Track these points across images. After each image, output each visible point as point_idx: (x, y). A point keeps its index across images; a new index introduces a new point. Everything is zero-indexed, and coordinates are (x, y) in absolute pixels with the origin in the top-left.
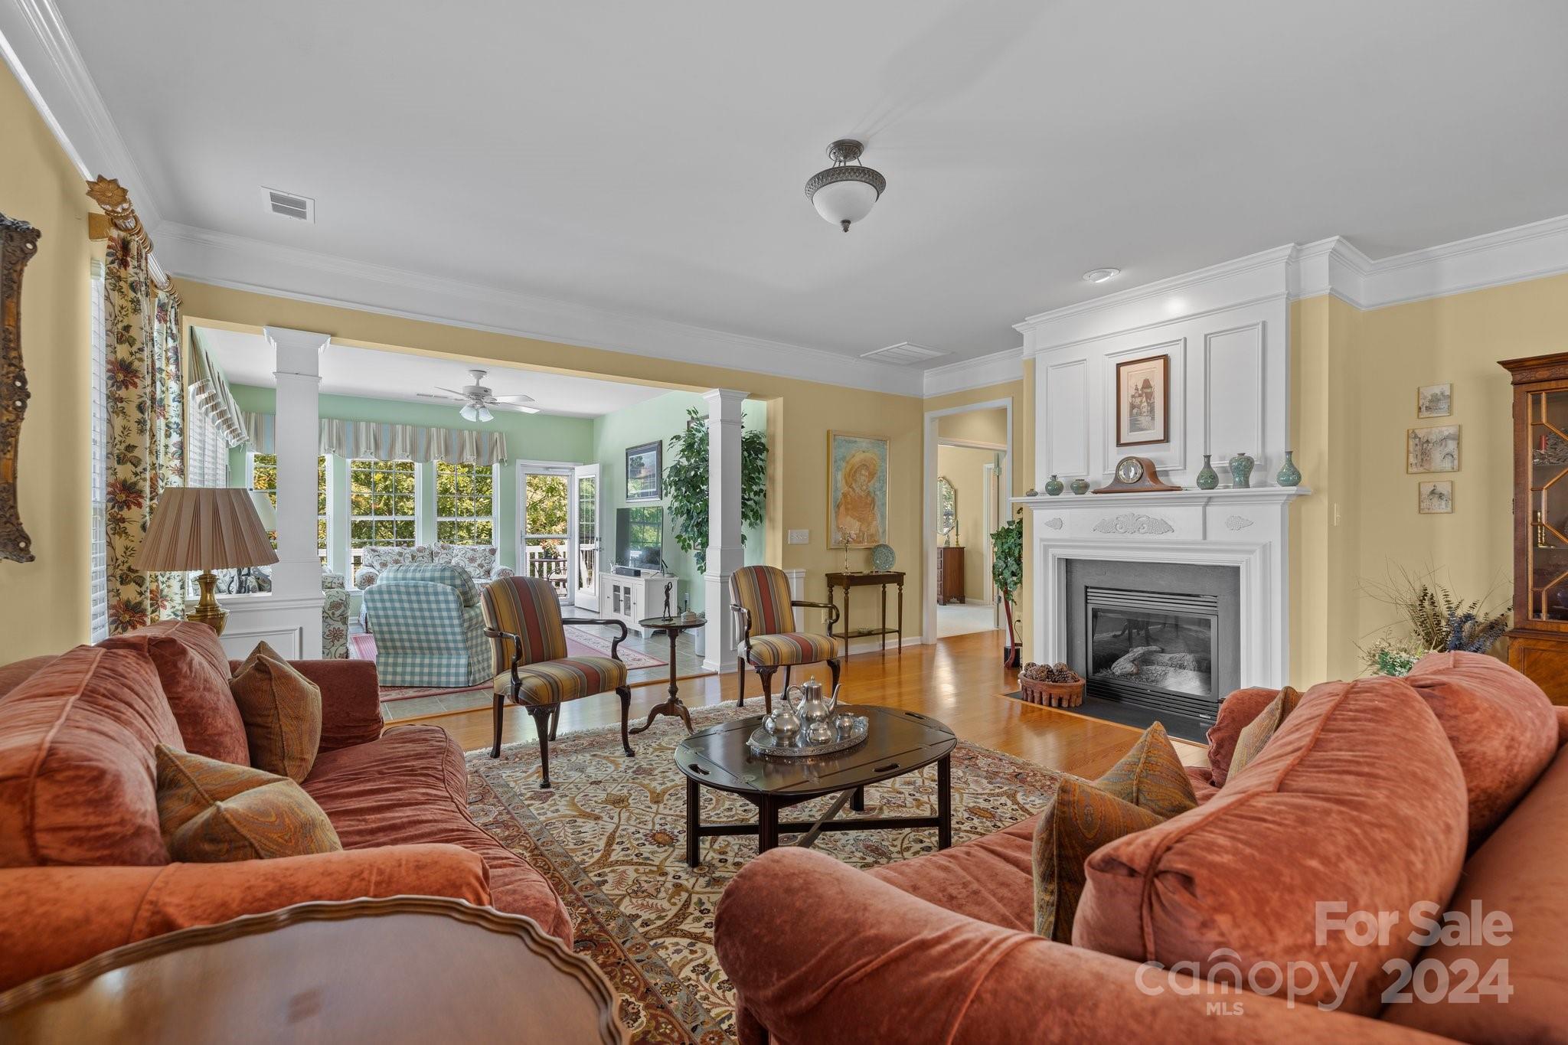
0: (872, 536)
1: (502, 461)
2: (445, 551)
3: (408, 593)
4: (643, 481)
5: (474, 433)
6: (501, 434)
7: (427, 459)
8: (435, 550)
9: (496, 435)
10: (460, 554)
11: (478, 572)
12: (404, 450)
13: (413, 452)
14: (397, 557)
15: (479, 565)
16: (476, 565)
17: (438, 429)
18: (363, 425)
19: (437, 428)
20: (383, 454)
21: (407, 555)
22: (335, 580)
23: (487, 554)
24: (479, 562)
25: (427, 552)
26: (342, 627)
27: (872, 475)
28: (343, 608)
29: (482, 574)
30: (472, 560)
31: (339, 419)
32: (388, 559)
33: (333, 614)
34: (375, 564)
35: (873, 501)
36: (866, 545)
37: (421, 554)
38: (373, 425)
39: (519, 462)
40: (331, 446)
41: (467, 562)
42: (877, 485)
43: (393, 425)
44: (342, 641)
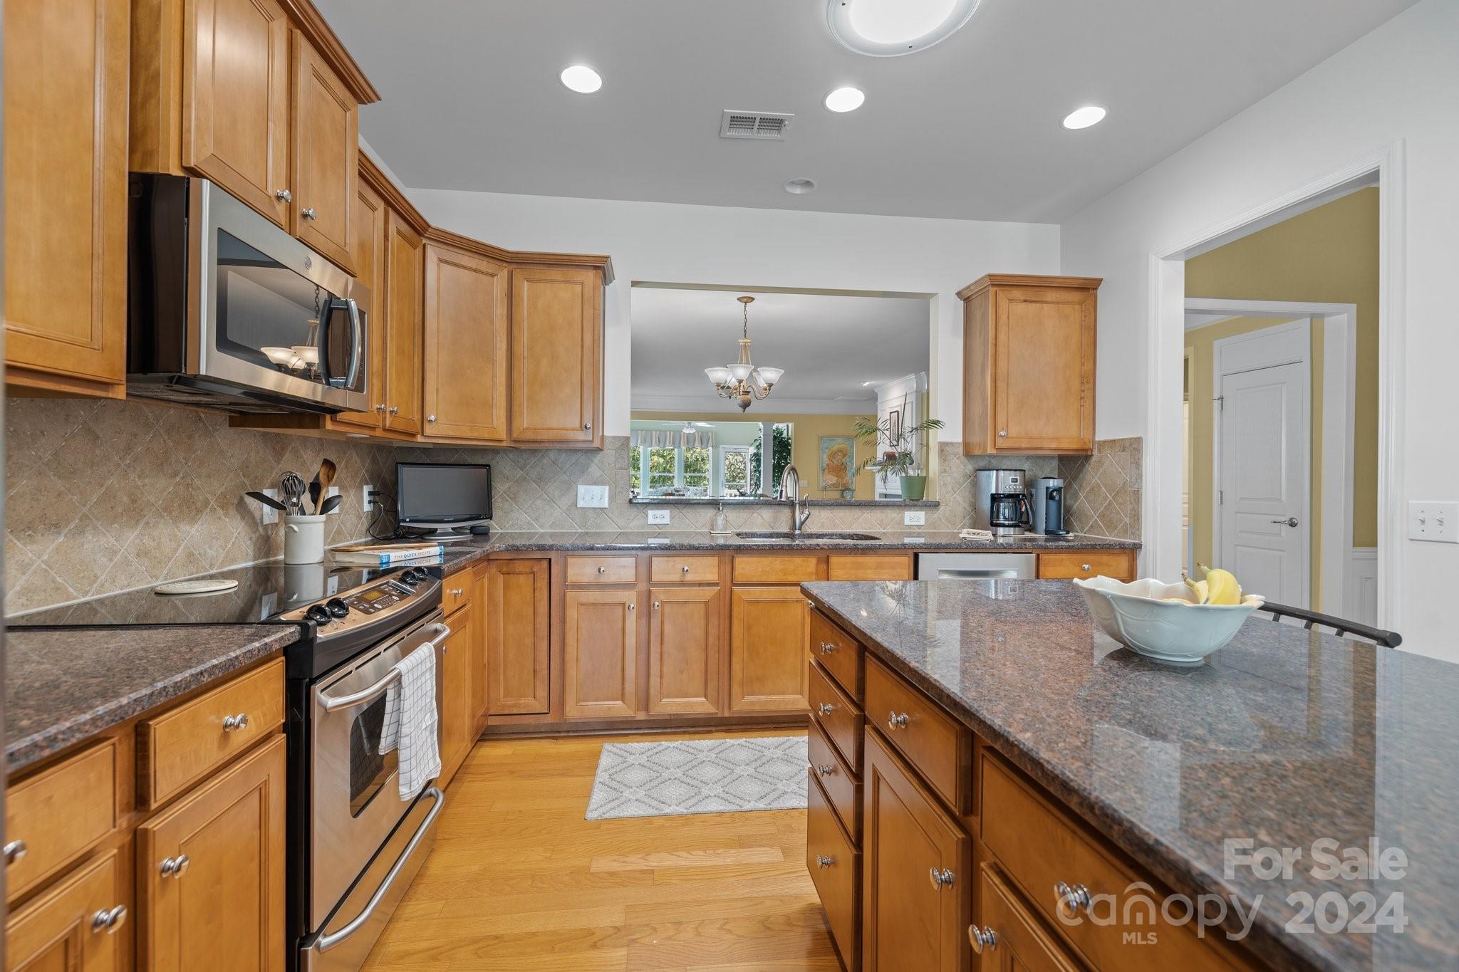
0: (845, 484)
1: (712, 446)
6: (712, 433)
7: (679, 447)
12: (670, 443)
13: (674, 443)
18: (654, 432)
20: (661, 445)
27: (844, 455)
35: (846, 467)
36: (840, 488)
39: (721, 446)
40: (641, 442)
42: (848, 460)
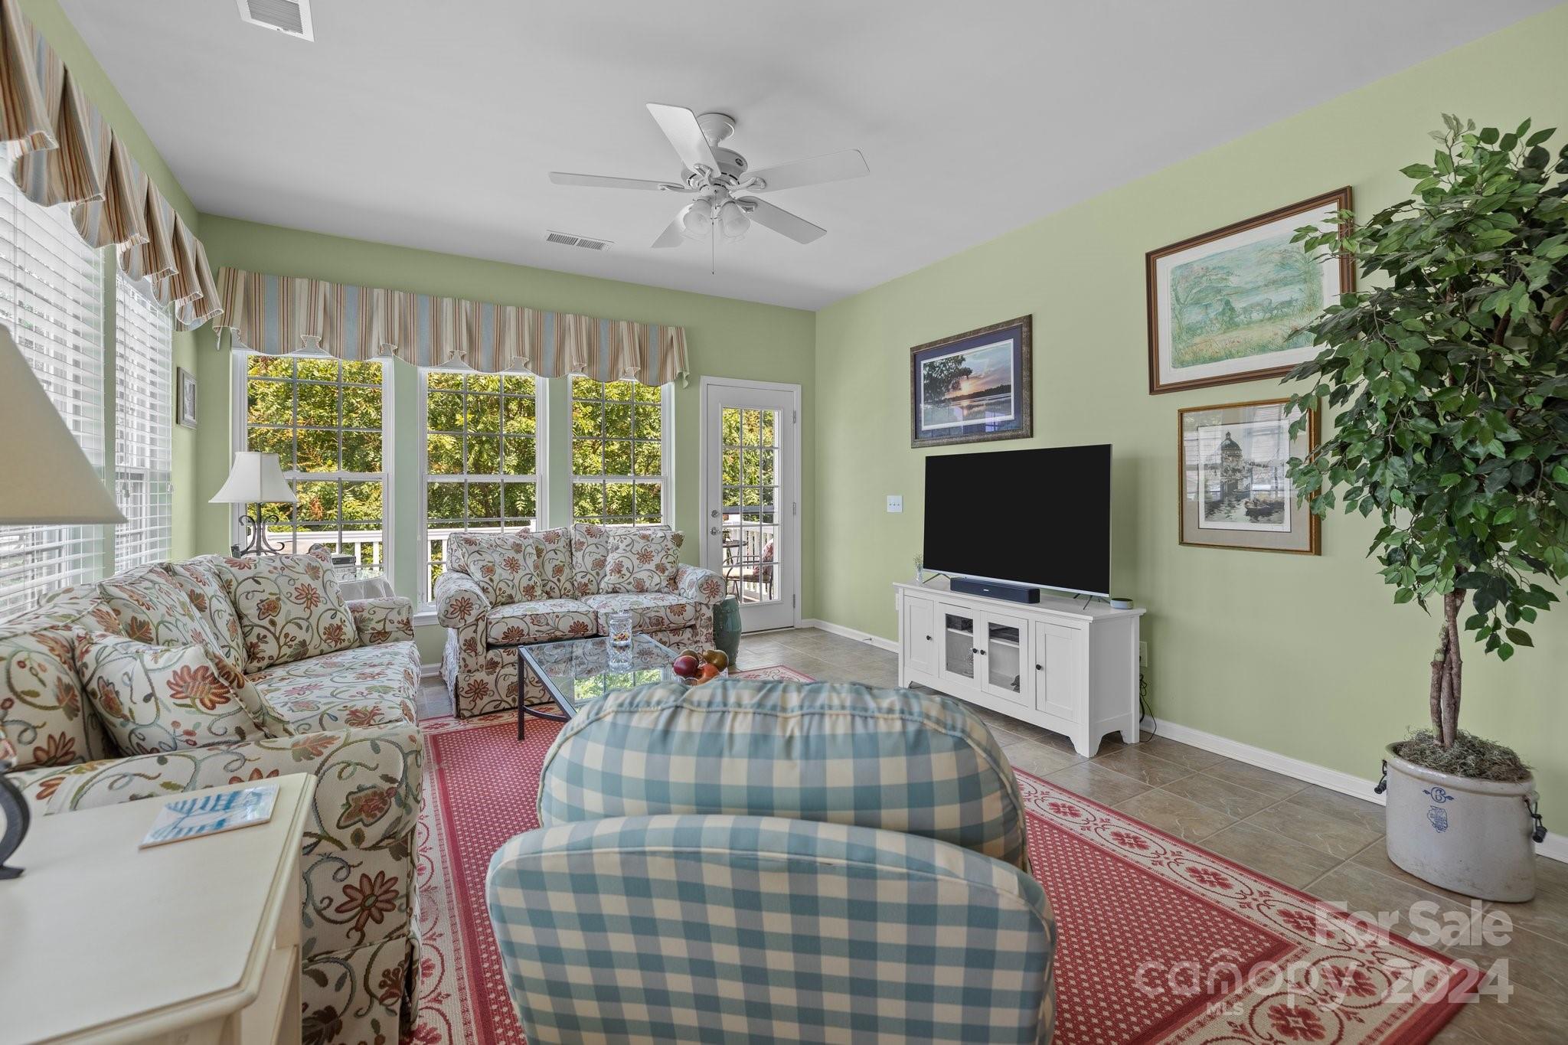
1: (679, 379)
2: (594, 540)
3: (747, 900)
4: (965, 403)
5: (637, 327)
6: (679, 329)
7: (557, 372)
8: (576, 537)
9: (672, 331)
10: (622, 546)
11: (656, 580)
13: (536, 357)
14: (511, 554)
15: (658, 567)
16: (652, 566)
17: (578, 317)
19: (575, 315)
20: (483, 359)
21: (530, 550)
22: (394, 616)
23: (670, 545)
24: (656, 560)
25: (562, 543)
26: (393, 868)
28: (394, 811)
29: (664, 583)
30: (645, 557)
31: (405, 292)
32: (497, 558)
33: (358, 838)
34: (472, 569)
37: (553, 546)
38: (465, 305)
39: (705, 380)
40: (390, 340)
41: (636, 562)
43: (500, 307)
44: (392, 919)
